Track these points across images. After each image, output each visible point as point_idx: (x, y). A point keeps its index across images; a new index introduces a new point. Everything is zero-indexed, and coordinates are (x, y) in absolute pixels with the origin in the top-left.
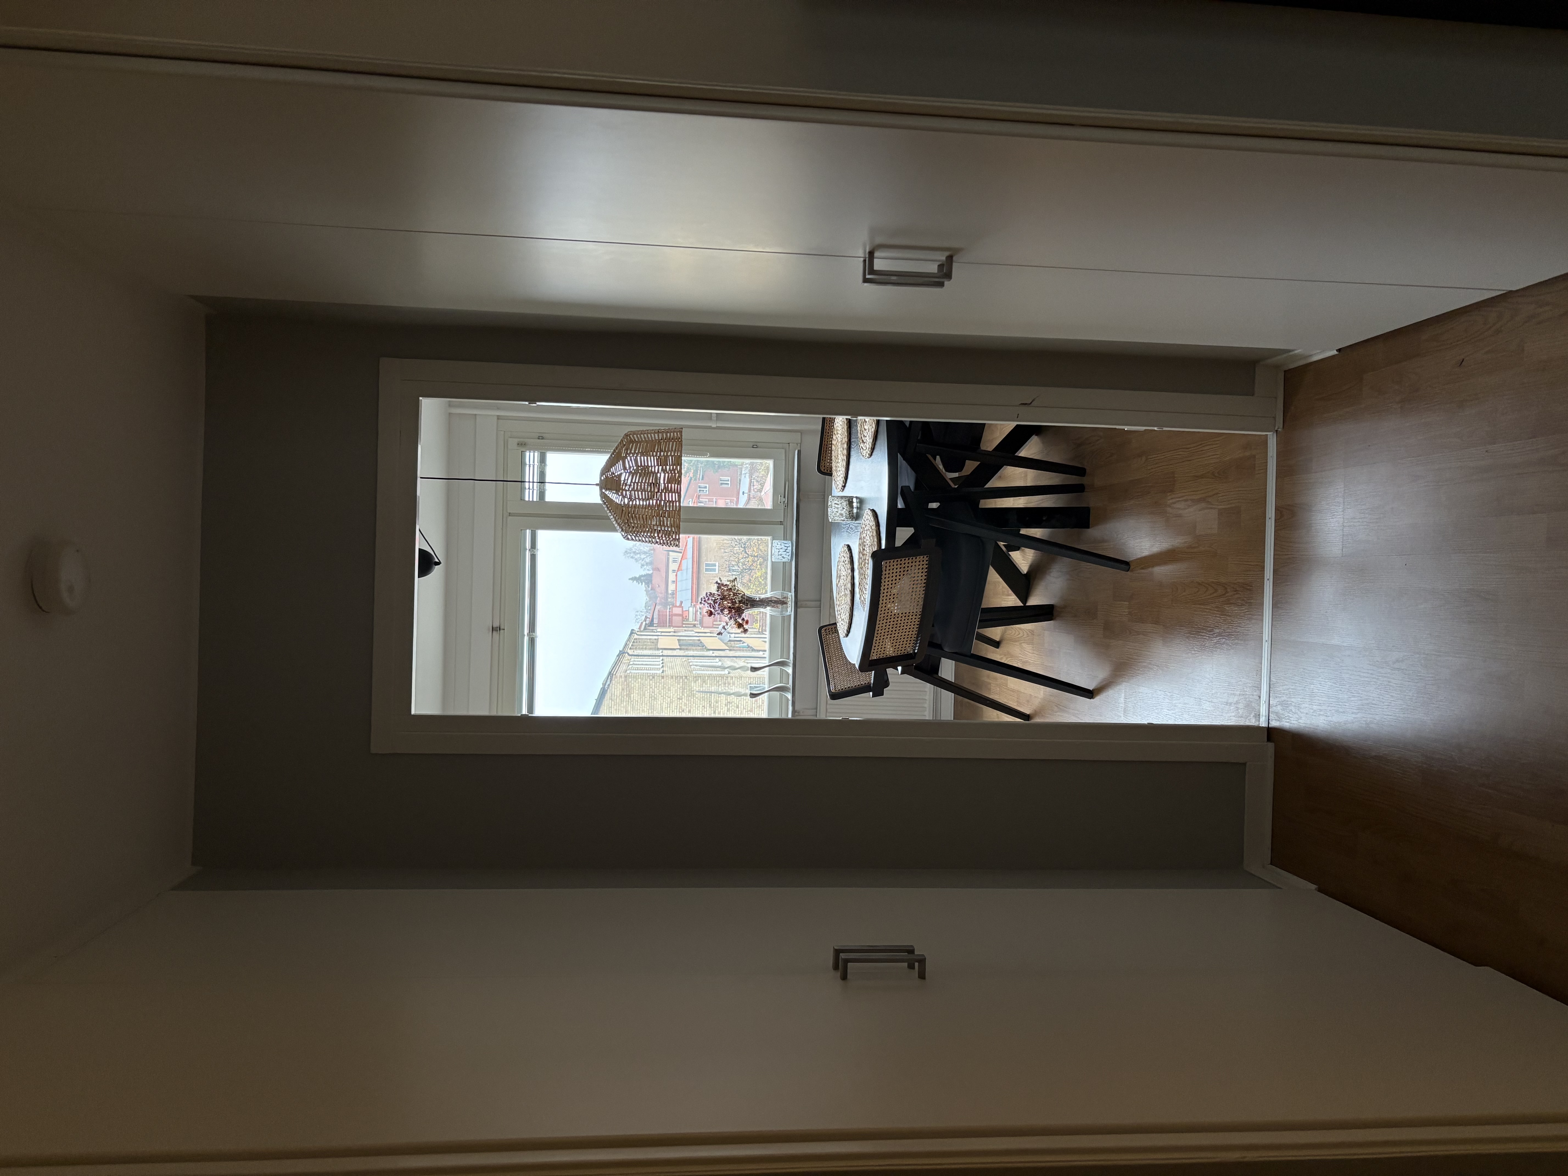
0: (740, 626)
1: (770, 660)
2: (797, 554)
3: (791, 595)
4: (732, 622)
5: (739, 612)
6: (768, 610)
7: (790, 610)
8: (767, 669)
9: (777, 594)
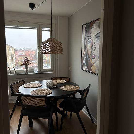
0: (22, 65)
1: (16, 70)
2: (36, 74)
3: (28, 73)
4: (23, 63)
5: (25, 64)
6: (25, 69)
7: (25, 73)
8: (14, 70)
9: (28, 71)
